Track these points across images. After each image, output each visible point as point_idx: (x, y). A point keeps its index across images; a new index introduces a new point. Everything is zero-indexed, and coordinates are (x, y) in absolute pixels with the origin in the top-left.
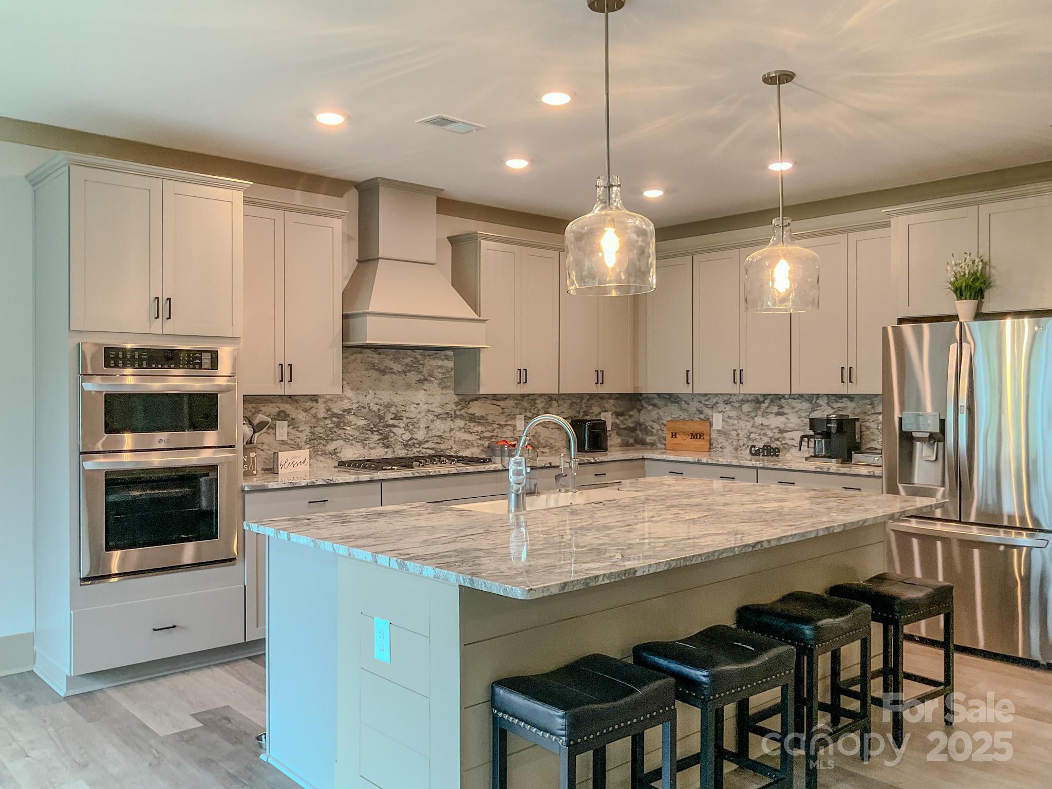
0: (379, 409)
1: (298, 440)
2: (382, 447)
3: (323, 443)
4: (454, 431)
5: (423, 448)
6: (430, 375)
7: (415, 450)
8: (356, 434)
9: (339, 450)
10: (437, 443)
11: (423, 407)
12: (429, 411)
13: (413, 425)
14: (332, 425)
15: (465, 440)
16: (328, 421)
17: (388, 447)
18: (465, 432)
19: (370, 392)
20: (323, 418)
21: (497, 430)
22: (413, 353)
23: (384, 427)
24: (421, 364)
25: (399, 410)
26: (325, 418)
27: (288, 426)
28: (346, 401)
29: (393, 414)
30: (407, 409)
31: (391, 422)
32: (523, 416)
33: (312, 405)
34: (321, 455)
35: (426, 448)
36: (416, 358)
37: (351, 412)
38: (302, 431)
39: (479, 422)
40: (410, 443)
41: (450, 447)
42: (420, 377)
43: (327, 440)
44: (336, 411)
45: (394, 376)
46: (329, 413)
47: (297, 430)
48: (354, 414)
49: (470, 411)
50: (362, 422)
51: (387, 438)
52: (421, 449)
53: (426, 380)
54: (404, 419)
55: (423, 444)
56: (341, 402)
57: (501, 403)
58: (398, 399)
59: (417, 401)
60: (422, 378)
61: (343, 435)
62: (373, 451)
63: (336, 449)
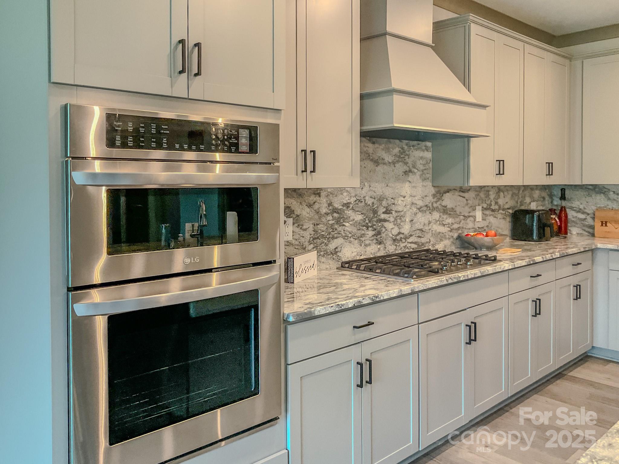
0: (373, 203)
1: (302, 240)
2: (375, 244)
3: (326, 241)
4: (431, 224)
5: (408, 242)
6: (414, 167)
7: (402, 245)
8: (354, 230)
9: (339, 249)
10: (419, 237)
11: (409, 200)
12: (413, 204)
13: (400, 219)
14: (333, 222)
15: (440, 233)
16: (330, 218)
17: (380, 243)
18: (440, 224)
19: (366, 184)
20: (325, 214)
21: (463, 221)
22: (401, 143)
23: (377, 222)
24: (407, 155)
25: (390, 203)
26: (327, 214)
27: (293, 224)
28: (345, 194)
29: (384, 207)
30: (396, 202)
31: (383, 216)
32: (481, 207)
33: (315, 199)
34: (323, 256)
35: (411, 243)
36: (403, 148)
37: (349, 207)
38: (305, 230)
39: (450, 214)
40: (398, 237)
41: (428, 240)
42: (406, 168)
43: (328, 238)
44: (336, 205)
45: (385, 167)
46: (331, 208)
47: (301, 228)
48: (353, 209)
49: (444, 203)
50: (359, 217)
51: (379, 233)
52: (406, 244)
53: (410, 171)
54: (393, 212)
55: (408, 238)
56: (341, 196)
57: (466, 195)
58: (388, 192)
59: (403, 193)
60: (408, 169)
61: (342, 232)
62: (368, 249)
63: (336, 248)
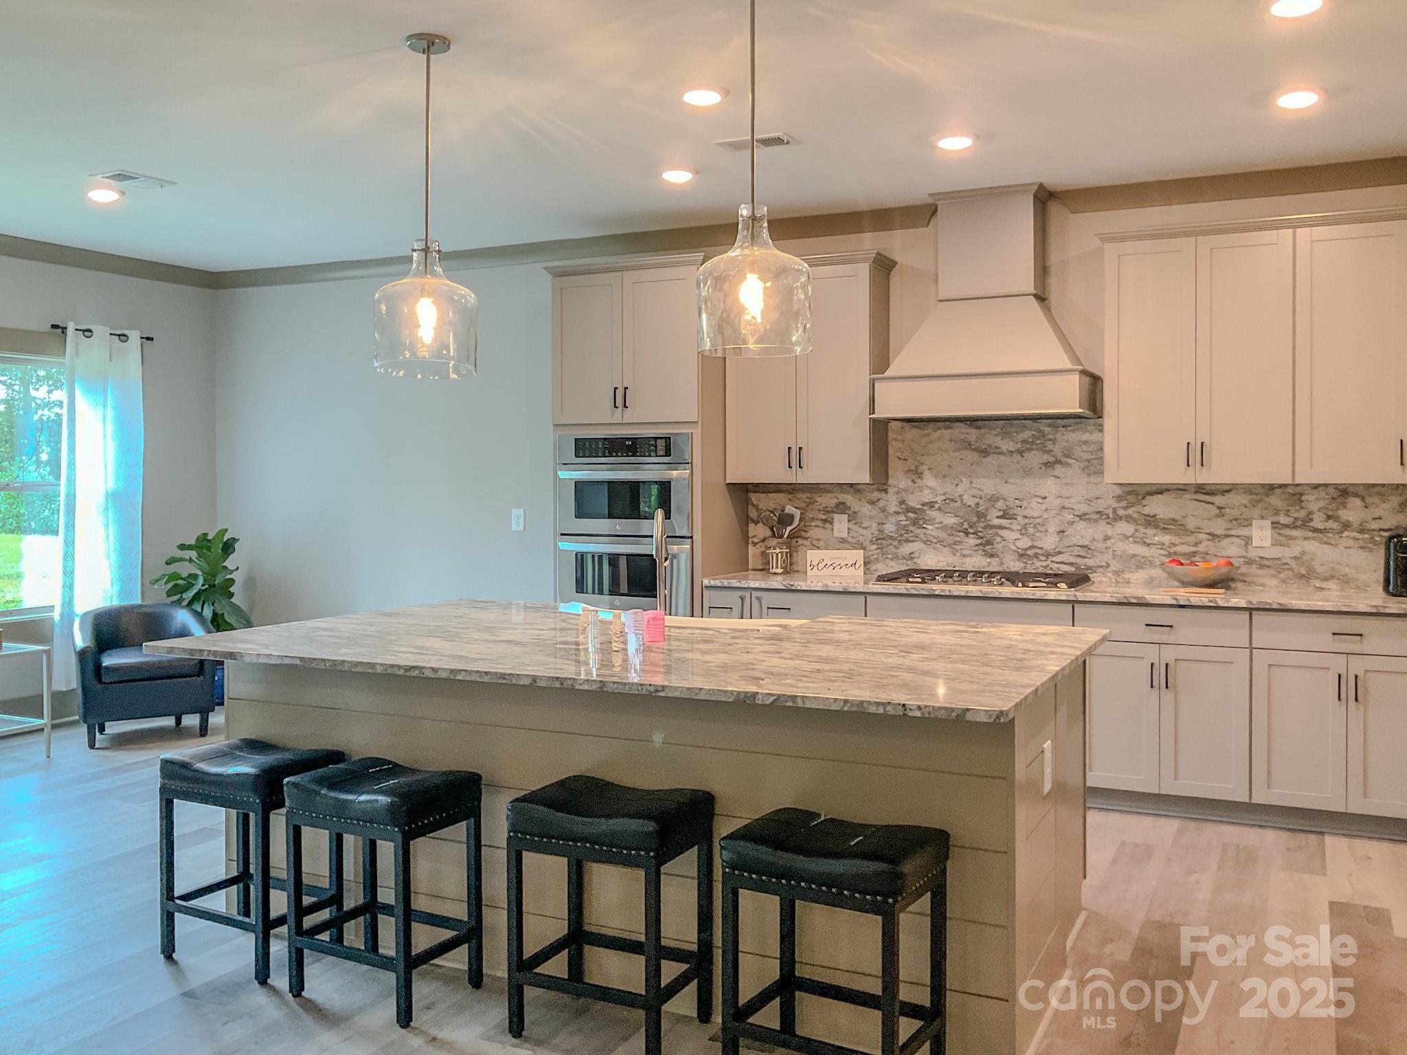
0: (977, 504)
1: (861, 539)
2: (982, 555)
3: (894, 544)
4: (1113, 540)
5: (1052, 562)
6: (1068, 456)
7: (1038, 564)
8: (943, 535)
9: (916, 555)
10: (1079, 556)
11: (1054, 503)
12: (1064, 508)
13: (1034, 527)
14: (907, 523)
15: (1135, 556)
16: (902, 517)
17: (991, 556)
18: (1135, 542)
19: (964, 479)
20: (895, 512)
21: (1205, 543)
22: (1035, 424)
23: (985, 528)
24: (1051, 440)
25: (1011, 505)
26: (897, 513)
27: (849, 521)
28: (927, 491)
29: (1000, 510)
30: (1025, 504)
31: (997, 522)
32: (1268, 523)
33: (879, 496)
34: (892, 560)
35: (1058, 563)
36: (1040, 431)
37: (933, 507)
38: (866, 528)
39: (1164, 529)
40: (1029, 552)
41: (1104, 564)
42: (1047, 458)
43: (900, 541)
44: (912, 504)
45: (1002, 458)
46: (903, 506)
47: (860, 526)
48: (939, 509)
49: (1146, 511)
50: (951, 520)
51: (989, 543)
52: (1049, 562)
53: (1059, 462)
54: (1020, 518)
55: (1053, 556)
56: (920, 493)
57: (1219, 500)
58: (1009, 491)
59: (1042, 493)
60: (1052, 459)
61: (922, 536)
62: (967, 560)
63: (913, 553)
